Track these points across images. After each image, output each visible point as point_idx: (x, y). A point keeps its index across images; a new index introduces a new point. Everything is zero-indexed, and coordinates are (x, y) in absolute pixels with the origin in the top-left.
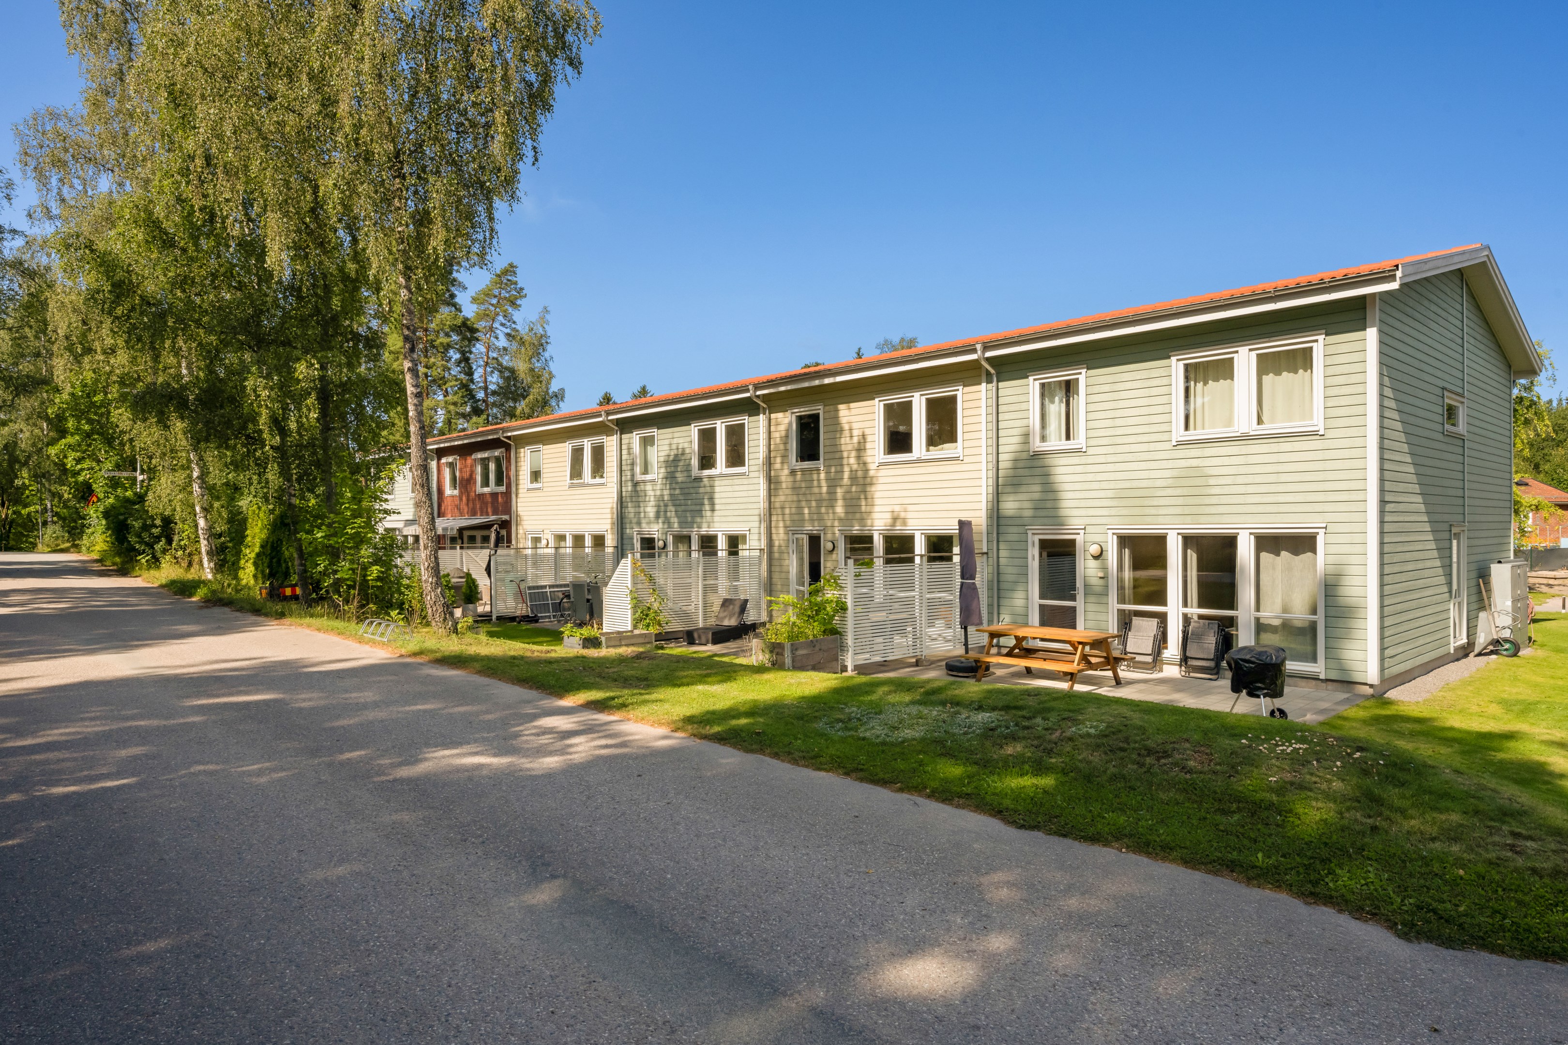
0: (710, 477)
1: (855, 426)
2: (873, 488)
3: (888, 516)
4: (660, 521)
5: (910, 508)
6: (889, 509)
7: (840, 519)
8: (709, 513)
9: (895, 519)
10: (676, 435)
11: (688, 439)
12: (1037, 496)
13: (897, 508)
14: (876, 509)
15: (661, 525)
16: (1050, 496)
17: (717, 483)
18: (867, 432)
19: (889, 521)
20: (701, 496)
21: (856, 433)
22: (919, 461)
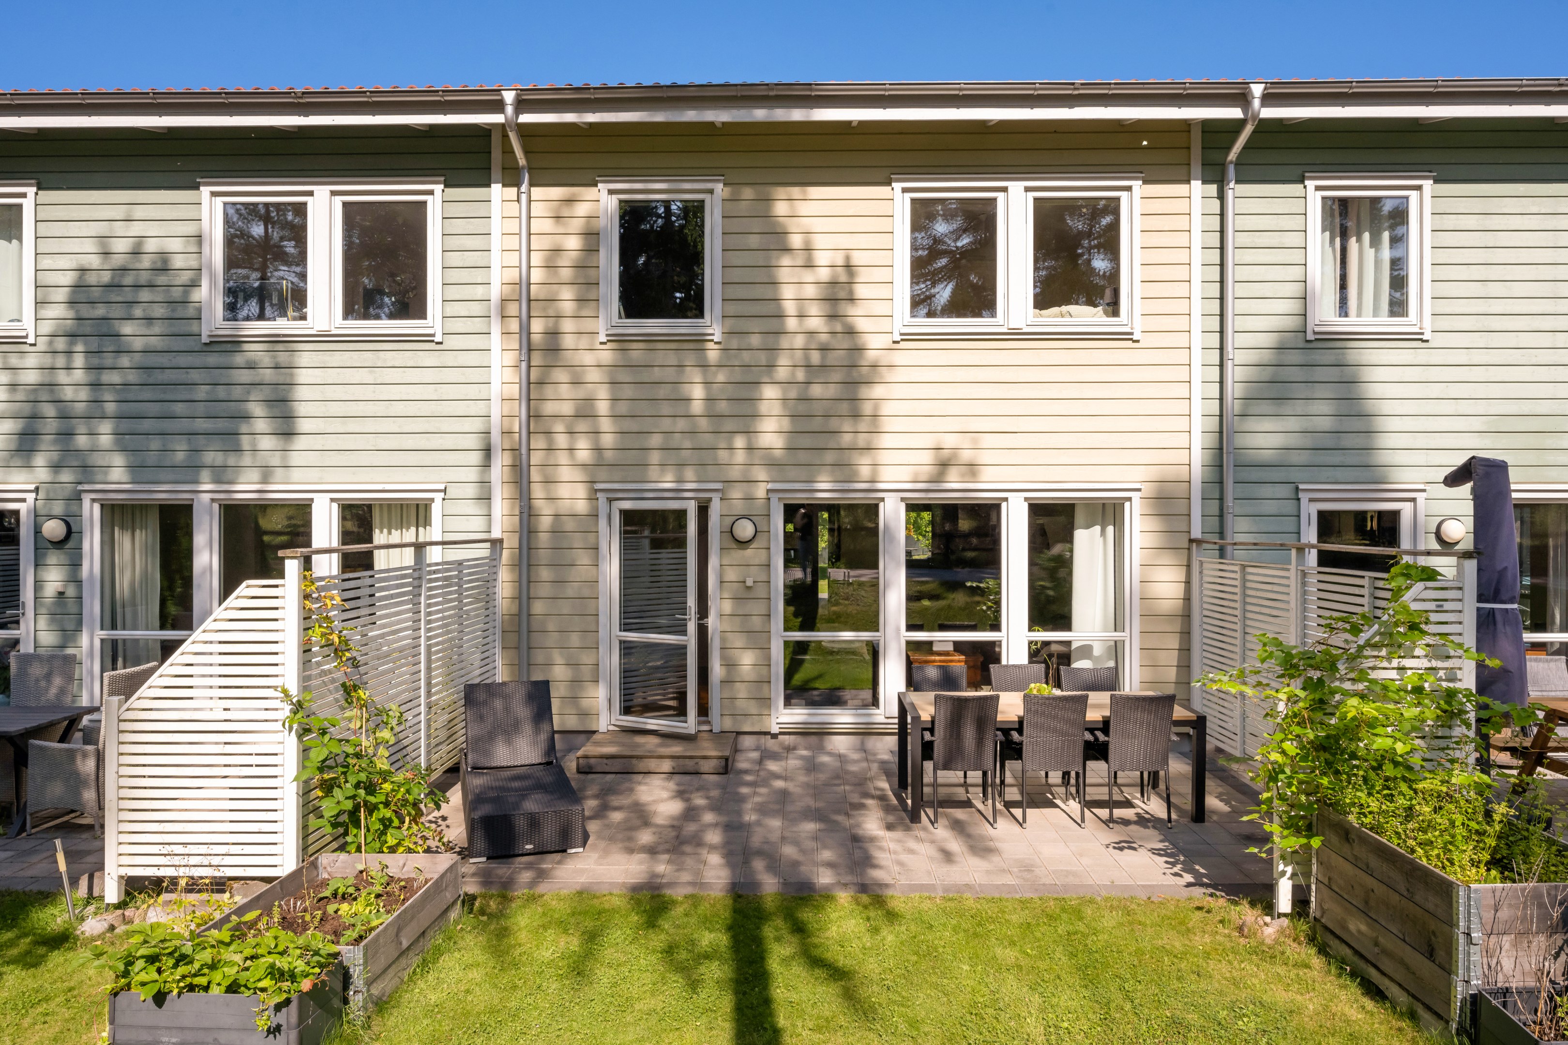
0: (275, 341)
1: (819, 241)
2: (878, 391)
3: (927, 457)
4: (40, 460)
5: (988, 441)
6: (929, 441)
7: (772, 464)
8: (266, 443)
9: (944, 465)
10: (139, 212)
11: (190, 229)
12: (1325, 423)
13: (950, 441)
14: (885, 441)
15: (42, 474)
16: (1356, 424)
17: (304, 358)
18: (858, 258)
19: (927, 471)
20: (237, 392)
21: (822, 258)
22: (1016, 335)
